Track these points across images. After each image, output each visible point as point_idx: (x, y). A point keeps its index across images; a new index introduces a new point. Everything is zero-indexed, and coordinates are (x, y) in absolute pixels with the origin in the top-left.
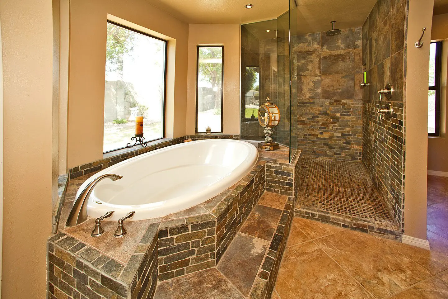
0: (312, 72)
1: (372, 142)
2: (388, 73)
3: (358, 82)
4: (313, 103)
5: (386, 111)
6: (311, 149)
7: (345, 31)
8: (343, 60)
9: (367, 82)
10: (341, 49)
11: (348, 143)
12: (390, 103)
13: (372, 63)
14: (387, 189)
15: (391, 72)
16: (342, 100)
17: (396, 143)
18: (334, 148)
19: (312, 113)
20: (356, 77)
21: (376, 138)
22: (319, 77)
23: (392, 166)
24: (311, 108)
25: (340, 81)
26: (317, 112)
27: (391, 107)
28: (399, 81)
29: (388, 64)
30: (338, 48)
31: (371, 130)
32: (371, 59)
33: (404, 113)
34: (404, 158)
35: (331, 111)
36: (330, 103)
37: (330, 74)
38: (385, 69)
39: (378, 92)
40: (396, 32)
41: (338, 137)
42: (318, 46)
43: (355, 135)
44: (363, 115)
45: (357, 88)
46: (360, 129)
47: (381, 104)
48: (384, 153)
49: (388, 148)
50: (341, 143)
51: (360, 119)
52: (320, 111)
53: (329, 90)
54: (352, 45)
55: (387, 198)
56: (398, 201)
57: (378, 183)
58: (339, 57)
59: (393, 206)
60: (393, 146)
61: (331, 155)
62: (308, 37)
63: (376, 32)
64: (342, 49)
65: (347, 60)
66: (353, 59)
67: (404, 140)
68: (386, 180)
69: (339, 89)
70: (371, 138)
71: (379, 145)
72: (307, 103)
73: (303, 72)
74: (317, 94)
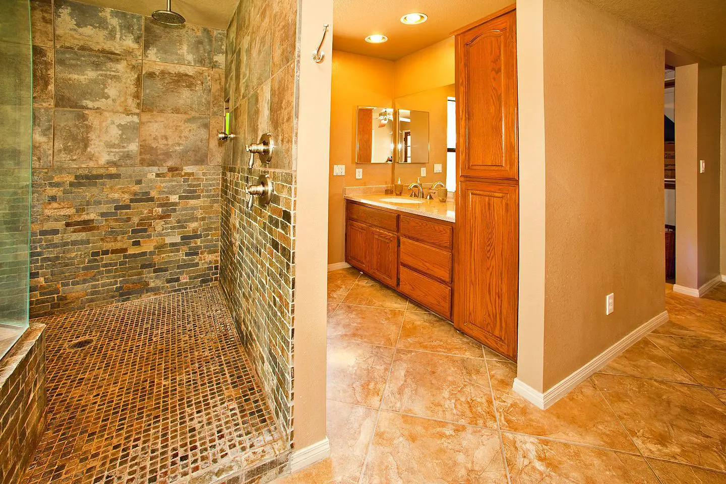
0: (118, 102)
1: (235, 248)
2: (265, 112)
3: (215, 132)
4: (117, 176)
5: (260, 189)
6: (111, 284)
7: (196, 30)
8: (190, 86)
9: (231, 133)
10: (186, 62)
11: (193, 253)
12: (268, 172)
13: (240, 95)
14: (261, 350)
15: (272, 110)
16: (184, 168)
17: (277, 257)
18: (166, 270)
19: (114, 201)
20: (213, 122)
21: (243, 243)
22: (136, 117)
23: (270, 306)
24: (111, 188)
25: (182, 128)
26: (127, 197)
27: (268, 180)
28: (285, 126)
29: (266, 95)
30: (181, 61)
31: (234, 226)
32: (237, 89)
33: (293, 195)
34: (293, 292)
35: (160, 192)
36: (158, 175)
37: (162, 111)
38: (260, 105)
39: (248, 150)
40: (282, 29)
41: (173, 245)
42: (136, 46)
43: (208, 235)
44: (221, 194)
45: (214, 144)
46: (217, 222)
47: (251, 175)
48: (256, 275)
49: (263, 265)
50: (181, 256)
51: (216, 203)
52: (135, 194)
53: (157, 147)
54: (207, 61)
55: (262, 369)
56: (281, 382)
57: (246, 334)
58: (181, 80)
59: (273, 390)
60: (271, 264)
61: (159, 287)
62: (109, 17)
63: (248, 35)
64: (189, 64)
65: (197, 88)
66: (208, 88)
67: (294, 253)
68: (259, 330)
69: (179, 145)
70: (233, 240)
71: (247, 256)
72: (100, 177)
73: (93, 101)
74: (128, 156)
